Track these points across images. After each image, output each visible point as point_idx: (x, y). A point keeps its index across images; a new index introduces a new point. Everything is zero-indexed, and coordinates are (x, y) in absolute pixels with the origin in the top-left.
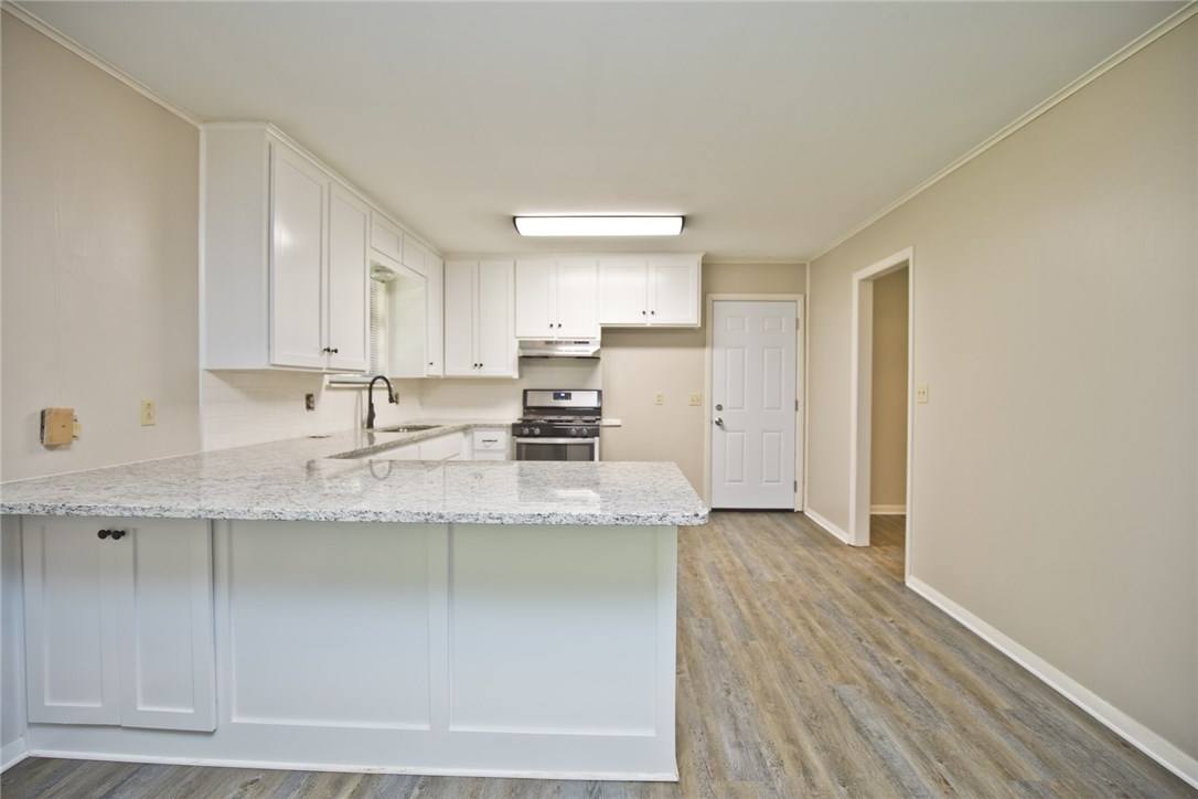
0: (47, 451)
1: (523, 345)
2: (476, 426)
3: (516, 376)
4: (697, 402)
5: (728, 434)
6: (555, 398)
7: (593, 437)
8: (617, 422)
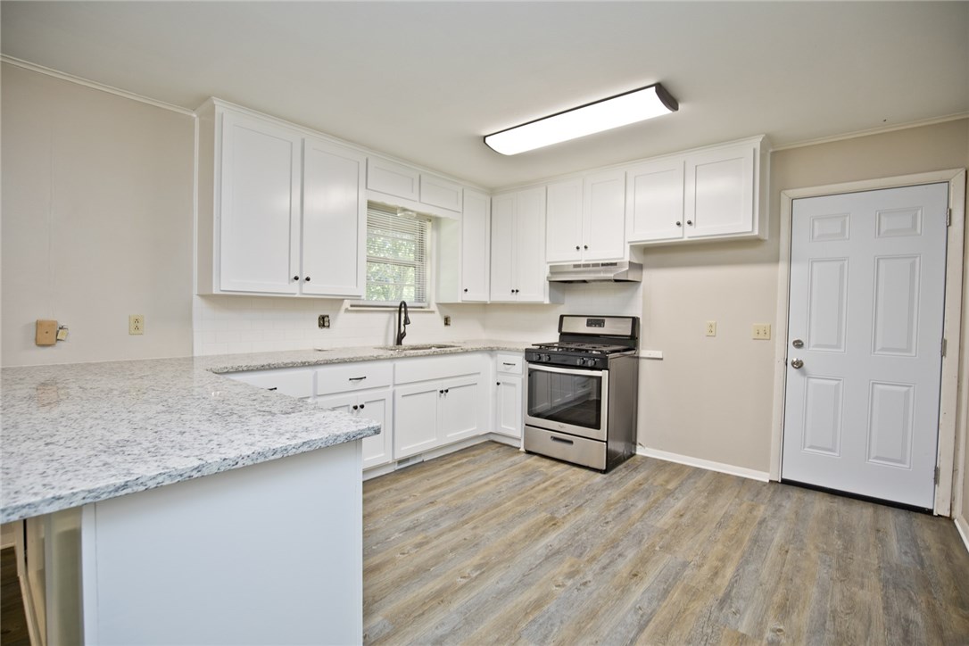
0: (36, 347)
1: (554, 270)
2: (498, 349)
3: (547, 301)
4: (765, 335)
5: (811, 380)
6: (588, 325)
7: (601, 370)
8: (658, 354)
